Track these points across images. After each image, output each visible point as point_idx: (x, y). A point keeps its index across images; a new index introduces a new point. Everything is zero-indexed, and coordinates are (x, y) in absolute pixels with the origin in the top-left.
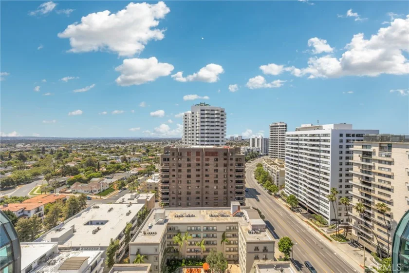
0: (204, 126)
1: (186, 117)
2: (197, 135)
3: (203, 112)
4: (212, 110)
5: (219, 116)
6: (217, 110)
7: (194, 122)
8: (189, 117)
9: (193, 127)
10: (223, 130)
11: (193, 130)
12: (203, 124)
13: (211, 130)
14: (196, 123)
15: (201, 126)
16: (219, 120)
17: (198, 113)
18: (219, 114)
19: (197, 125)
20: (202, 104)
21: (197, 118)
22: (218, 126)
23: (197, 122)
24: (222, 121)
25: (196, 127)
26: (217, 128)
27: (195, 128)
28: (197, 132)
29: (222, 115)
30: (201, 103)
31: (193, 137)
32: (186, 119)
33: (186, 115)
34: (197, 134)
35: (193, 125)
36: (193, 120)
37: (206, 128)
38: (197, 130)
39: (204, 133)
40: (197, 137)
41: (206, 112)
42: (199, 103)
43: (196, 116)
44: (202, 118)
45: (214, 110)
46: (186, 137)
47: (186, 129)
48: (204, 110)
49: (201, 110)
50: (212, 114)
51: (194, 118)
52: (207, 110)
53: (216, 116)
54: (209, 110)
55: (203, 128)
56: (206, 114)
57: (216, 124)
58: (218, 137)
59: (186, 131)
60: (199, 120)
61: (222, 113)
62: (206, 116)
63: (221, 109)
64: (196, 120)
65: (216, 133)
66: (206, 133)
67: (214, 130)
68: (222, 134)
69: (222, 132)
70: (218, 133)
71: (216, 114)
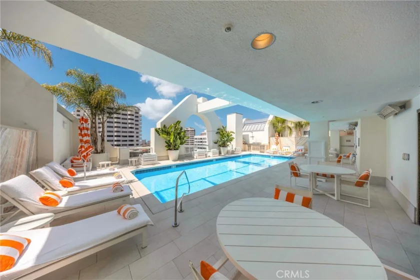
0: (112, 127)
4: (123, 110)
5: (133, 117)
6: (131, 111)
10: (137, 133)
12: (111, 125)
13: (123, 132)
16: (133, 122)
18: (133, 115)
22: (131, 128)
24: (137, 123)
26: (131, 130)
29: (137, 117)
37: (115, 129)
39: (112, 136)
45: (126, 110)
50: (123, 115)
53: (129, 117)
55: (110, 129)
57: (130, 126)
58: (132, 141)
61: (137, 115)
62: (115, 116)
63: (136, 110)
65: (130, 136)
66: (116, 136)
67: (126, 132)
68: (137, 137)
69: (137, 135)
70: (133, 136)
71: (129, 115)
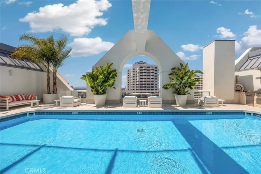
0: (142, 79)
1: (129, 72)
2: (137, 86)
3: (141, 69)
4: (148, 67)
5: (154, 71)
6: (152, 67)
7: (135, 76)
8: (131, 72)
9: (134, 79)
10: (156, 82)
11: (134, 82)
12: (141, 77)
13: (148, 81)
14: (137, 77)
15: (140, 79)
16: (154, 74)
17: (138, 69)
18: (153, 70)
19: (137, 78)
20: (141, 63)
21: (137, 73)
22: (152, 78)
23: (137, 75)
24: (156, 75)
25: (137, 79)
26: (152, 80)
27: (135, 81)
28: (137, 83)
29: (156, 71)
30: (140, 61)
31: (134, 87)
32: (129, 73)
33: (129, 71)
34: (137, 84)
35: (134, 78)
36: (134, 74)
37: (144, 80)
38: (137, 82)
39: (142, 84)
40: (137, 87)
41: (144, 68)
42: (139, 62)
43: (137, 72)
44: (140, 73)
45: (149, 67)
46: (129, 87)
47: (129, 81)
48: (142, 67)
49: (140, 67)
50: (148, 70)
51: (135, 73)
52: (144, 67)
53: (151, 71)
54: (146, 67)
55: (141, 80)
56: (144, 70)
57: (151, 77)
58: (153, 87)
59: (129, 82)
60: (138, 74)
61: (156, 69)
62: (144, 71)
63: (155, 66)
64: (137, 74)
65: (151, 84)
66: (144, 84)
67: (149, 81)
68: (156, 84)
69: (156, 83)
70: (153, 84)
71: (151, 70)
